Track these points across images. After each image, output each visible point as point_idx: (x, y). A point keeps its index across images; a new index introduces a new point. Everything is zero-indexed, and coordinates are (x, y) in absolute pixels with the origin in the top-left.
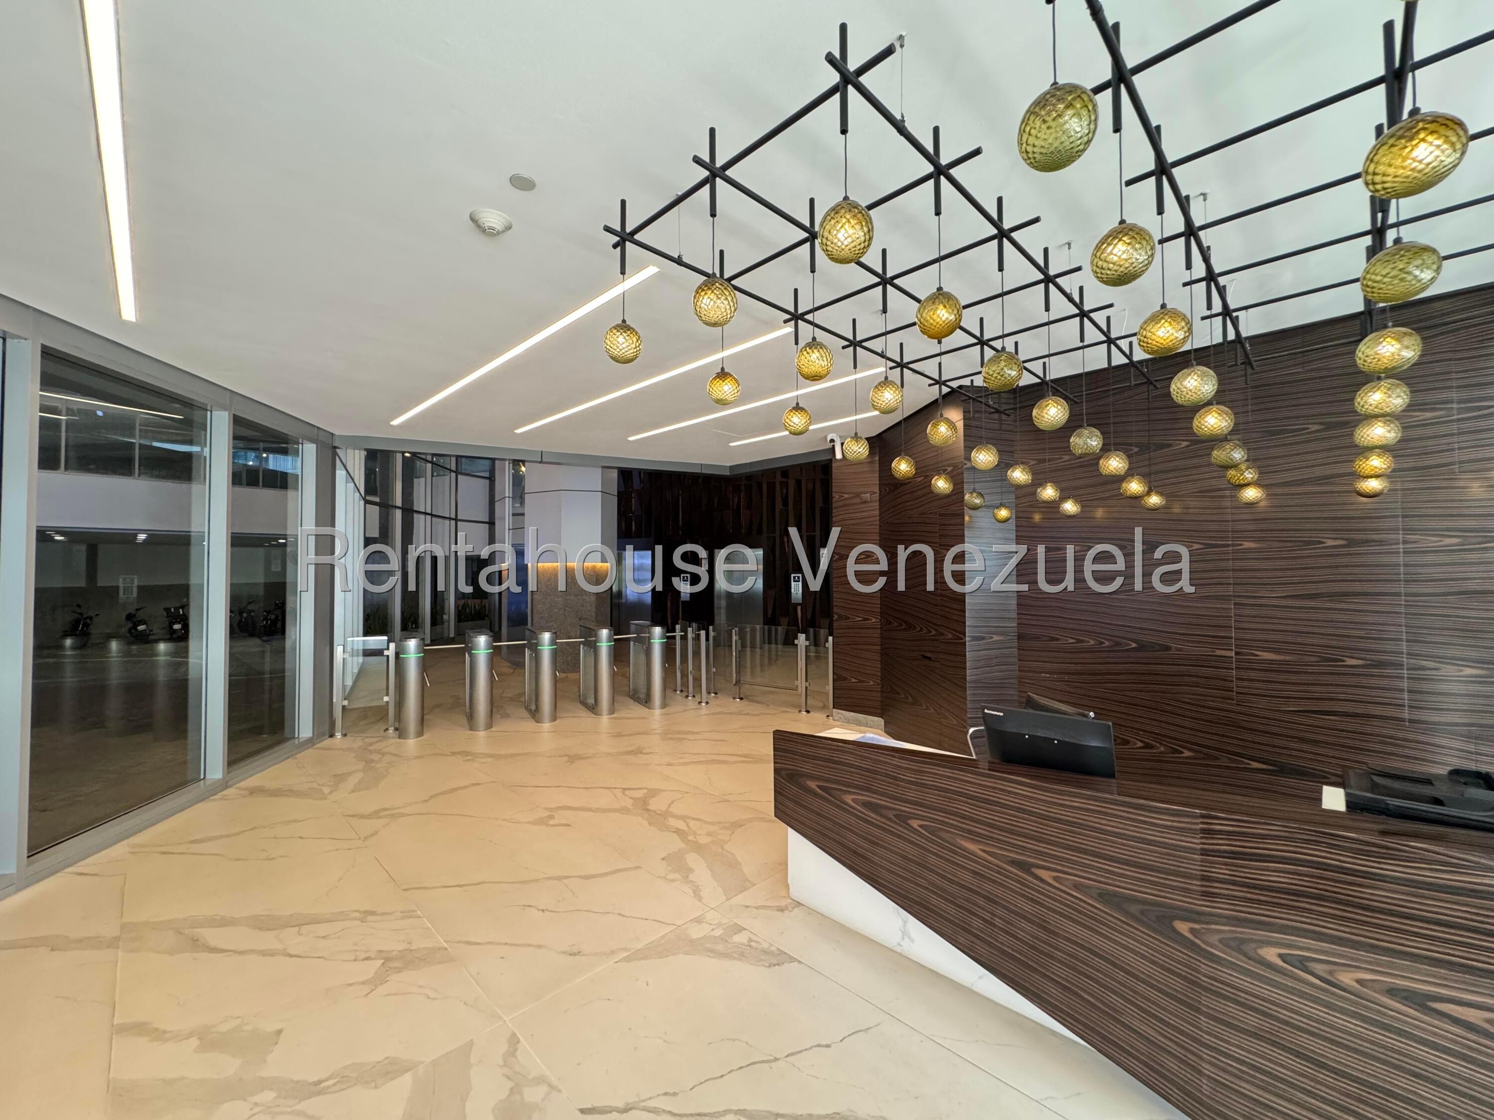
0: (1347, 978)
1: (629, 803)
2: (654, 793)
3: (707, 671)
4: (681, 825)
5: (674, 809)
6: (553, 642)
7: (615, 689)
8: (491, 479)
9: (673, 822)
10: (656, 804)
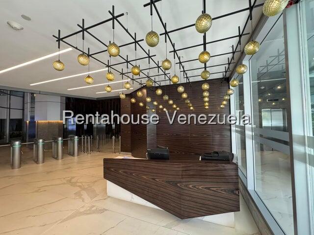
0: (200, 188)
1: (65, 181)
2: (73, 178)
3: (90, 146)
4: (80, 184)
5: (78, 181)
6: (43, 142)
7: (63, 153)
8: (23, 97)
9: (78, 184)
10: (73, 180)
